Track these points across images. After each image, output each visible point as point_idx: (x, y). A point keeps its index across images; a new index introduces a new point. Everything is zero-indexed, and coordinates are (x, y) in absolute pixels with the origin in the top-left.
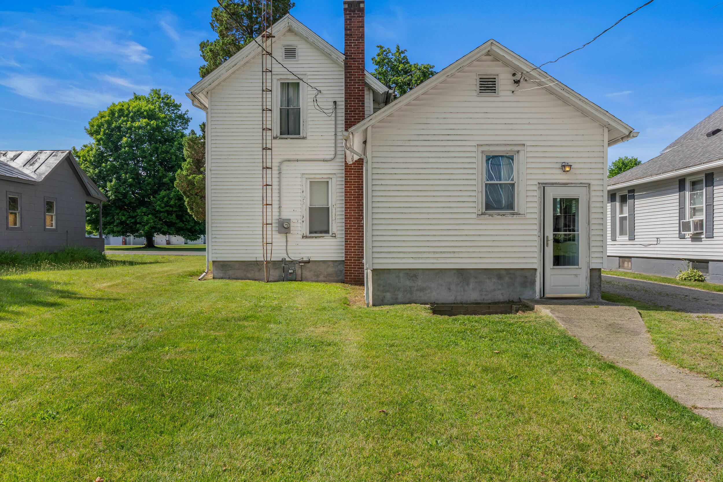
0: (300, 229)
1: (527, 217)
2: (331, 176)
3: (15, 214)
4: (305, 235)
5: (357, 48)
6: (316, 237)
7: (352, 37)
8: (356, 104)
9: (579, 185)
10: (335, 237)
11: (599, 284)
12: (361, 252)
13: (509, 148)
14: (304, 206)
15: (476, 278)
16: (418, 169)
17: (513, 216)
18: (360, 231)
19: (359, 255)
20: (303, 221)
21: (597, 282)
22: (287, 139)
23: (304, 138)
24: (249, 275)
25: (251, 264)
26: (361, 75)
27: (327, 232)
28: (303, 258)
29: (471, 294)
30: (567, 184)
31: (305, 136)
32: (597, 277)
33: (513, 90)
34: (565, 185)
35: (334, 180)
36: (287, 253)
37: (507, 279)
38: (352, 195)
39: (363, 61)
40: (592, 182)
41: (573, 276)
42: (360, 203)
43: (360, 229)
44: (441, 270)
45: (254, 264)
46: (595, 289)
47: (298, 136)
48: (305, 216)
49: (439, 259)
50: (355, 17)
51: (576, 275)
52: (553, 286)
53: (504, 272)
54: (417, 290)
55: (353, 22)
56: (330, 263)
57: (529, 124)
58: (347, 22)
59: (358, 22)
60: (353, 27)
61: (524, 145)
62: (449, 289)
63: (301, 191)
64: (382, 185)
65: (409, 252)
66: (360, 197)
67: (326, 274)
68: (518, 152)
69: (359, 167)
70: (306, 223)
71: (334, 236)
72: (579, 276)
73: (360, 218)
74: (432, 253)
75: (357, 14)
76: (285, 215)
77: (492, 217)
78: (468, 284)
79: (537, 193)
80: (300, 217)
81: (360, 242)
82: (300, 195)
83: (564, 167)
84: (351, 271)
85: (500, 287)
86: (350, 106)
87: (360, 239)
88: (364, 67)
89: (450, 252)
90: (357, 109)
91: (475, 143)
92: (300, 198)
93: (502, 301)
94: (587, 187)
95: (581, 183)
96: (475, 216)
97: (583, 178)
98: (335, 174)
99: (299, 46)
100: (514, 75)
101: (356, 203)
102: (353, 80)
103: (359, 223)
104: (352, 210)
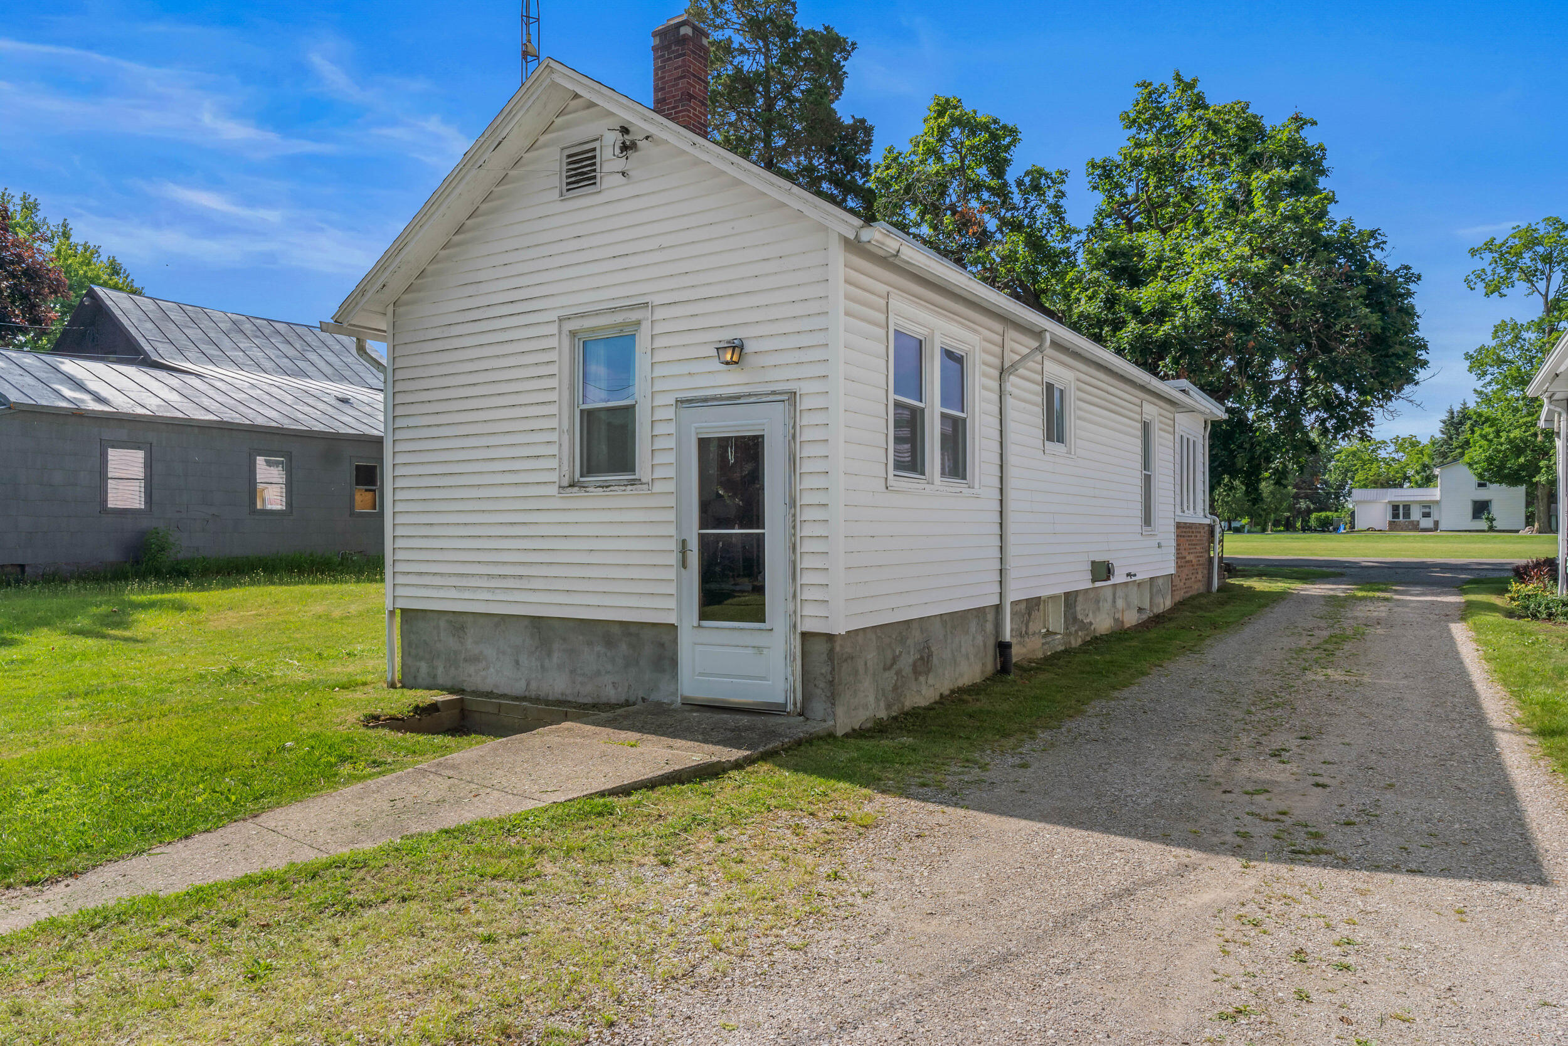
1: (654, 491)
3: (374, 491)
9: (768, 399)
11: (829, 677)
13: (619, 318)
15: (564, 640)
16: (465, 388)
17: (623, 488)
21: (823, 671)
29: (554, 680)
30: (739, 397)
32: (824, 657)
33: (623, 168)
34: (734, 399)
37: (623, 647)
40: (804, 387)
41: (750, 651)
44: (504, 618)
46: (818, 691)
49: (498, 591)
51: (759, 649)
52: (700, 674)
53: (616, 630)
54: (465, 660)
57: (661, 248)
61: (646, 305)
62: (517, 662)
64: (408, 427)
65: (450, 575)
68: (640, 324)
72: (765, 651)
74: (486, 577)
75: (673, 52)
77: (586, 492)
78: (549, 654)
79: (674, 427)
85: (609, 667)
89: (514, 576)
91: (553, 316)
93: (613, 701)
94: (787, 402)
95: (774, 393)
96: (553, 490)
97: (779, 378)
100: (623, 130)
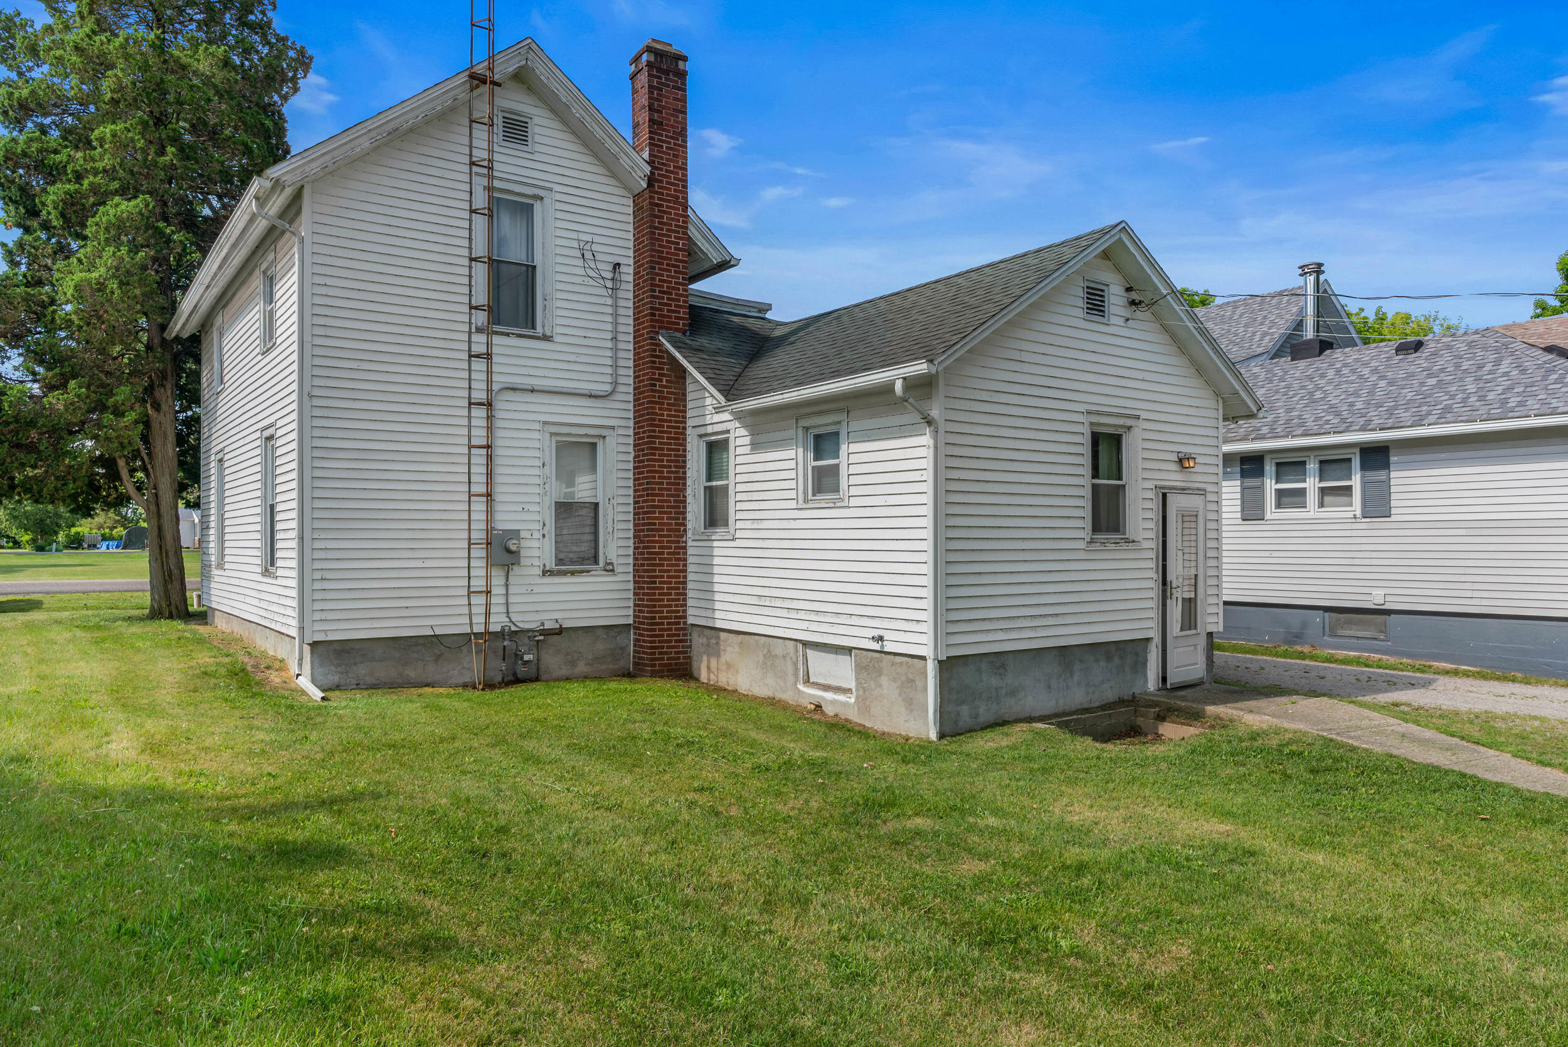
0: (536, 553)
1: (1144, 546)
2: (603, 432)
4: (548, 568)
5: (674, 155)
6: (573, 573)
7: (664, 130)
8: (672, 277)
9: (1196, 492)
10: (612, 570)
12: (682, 606)
13: (1117, 421)
14: (547, 499)
17: (1127, 544)
18: (679, 559)
19: (678, 611)
20: (544, 536)
22: (508, 335)
23: (546, 338)
24: (411, 674)
25: (417, 645)
26: (682, 216)
27: (595, 559)
28: (543, 624)
29: (1075, 694)
31: (548, 333)
33: (1129, 316)
34: (1181, 490)
35: (611, 441)
36: (508, 613)
38: (665, 478)
39: (685, 187)
42: (679, 496)
43: (679, 553)
45: (424, 645)
47: (530, 333)
48: (547, 523)
49: (1039, 629)
50: (668, 86)
51: (1195, 646)
52: (1175, 668)
54: (1007, 694)
55: (665, 96)
56: (600, 632)
57: (1143, 380)
58: (652, 93)
59: (675, 99)
60: (664, 107)
61: (1138, 417)
62: (1049, 687)
63: (538, 463)
65: (998, 619)
66: (678, 484)
67: (590, 657)
68: (1129, 428)
69: (678, 416)
70: (550, 539)
71: (610, 569)
73: (679, 530)
74: (1030, 618)
75: (672, 81)
76: (505, 520)
77: (1101, 546)
79: (1155, 505)
80: (538, 526)
81: (679, 583)
82: (537, 472)
83: (1182, 461)
84: (663, 647)
85: (1109, 676)
86: (660, 280)
87: (679, 577)
88: (686, 199)
90: (674, 288)
91: (1084, 408)
92: (537, 481)
93: (1111, 700)
95: (1198, 489)
96: (1082, 545)
97: (1198, 481)
98: (613, 428)
99: (536, 120)
100: (1129, 289)
101: (672, 496)
102: (665, 224)
103: (678, 542)
104: (665, 513)
